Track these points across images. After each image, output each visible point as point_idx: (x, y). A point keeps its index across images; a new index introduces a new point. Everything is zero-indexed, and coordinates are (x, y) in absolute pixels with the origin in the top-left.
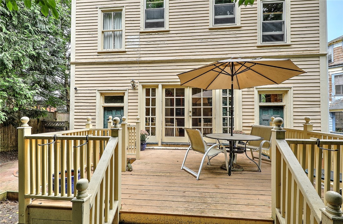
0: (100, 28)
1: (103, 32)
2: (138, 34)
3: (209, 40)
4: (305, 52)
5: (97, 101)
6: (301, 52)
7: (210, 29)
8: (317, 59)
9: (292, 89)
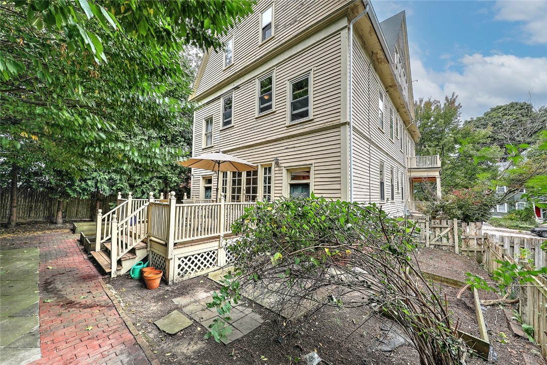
0: (204, 132)
1: (206, 134)
2: (219, 132)
3: (255, 128)
4: (326, 124)
5: (200, 183)
6: (323, 125)
7: (256, 118)
8: (338, 130)
9: (313, 165)
